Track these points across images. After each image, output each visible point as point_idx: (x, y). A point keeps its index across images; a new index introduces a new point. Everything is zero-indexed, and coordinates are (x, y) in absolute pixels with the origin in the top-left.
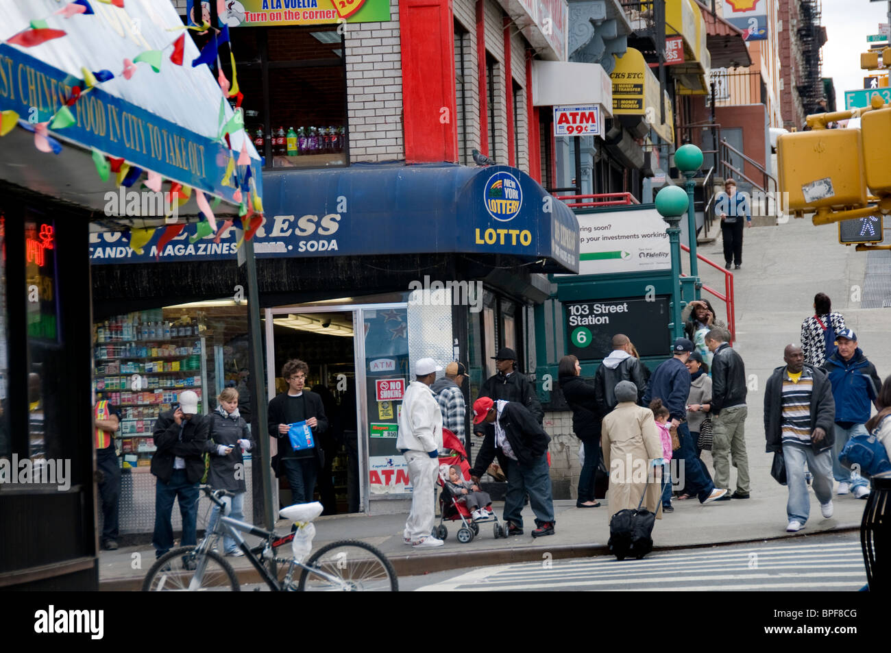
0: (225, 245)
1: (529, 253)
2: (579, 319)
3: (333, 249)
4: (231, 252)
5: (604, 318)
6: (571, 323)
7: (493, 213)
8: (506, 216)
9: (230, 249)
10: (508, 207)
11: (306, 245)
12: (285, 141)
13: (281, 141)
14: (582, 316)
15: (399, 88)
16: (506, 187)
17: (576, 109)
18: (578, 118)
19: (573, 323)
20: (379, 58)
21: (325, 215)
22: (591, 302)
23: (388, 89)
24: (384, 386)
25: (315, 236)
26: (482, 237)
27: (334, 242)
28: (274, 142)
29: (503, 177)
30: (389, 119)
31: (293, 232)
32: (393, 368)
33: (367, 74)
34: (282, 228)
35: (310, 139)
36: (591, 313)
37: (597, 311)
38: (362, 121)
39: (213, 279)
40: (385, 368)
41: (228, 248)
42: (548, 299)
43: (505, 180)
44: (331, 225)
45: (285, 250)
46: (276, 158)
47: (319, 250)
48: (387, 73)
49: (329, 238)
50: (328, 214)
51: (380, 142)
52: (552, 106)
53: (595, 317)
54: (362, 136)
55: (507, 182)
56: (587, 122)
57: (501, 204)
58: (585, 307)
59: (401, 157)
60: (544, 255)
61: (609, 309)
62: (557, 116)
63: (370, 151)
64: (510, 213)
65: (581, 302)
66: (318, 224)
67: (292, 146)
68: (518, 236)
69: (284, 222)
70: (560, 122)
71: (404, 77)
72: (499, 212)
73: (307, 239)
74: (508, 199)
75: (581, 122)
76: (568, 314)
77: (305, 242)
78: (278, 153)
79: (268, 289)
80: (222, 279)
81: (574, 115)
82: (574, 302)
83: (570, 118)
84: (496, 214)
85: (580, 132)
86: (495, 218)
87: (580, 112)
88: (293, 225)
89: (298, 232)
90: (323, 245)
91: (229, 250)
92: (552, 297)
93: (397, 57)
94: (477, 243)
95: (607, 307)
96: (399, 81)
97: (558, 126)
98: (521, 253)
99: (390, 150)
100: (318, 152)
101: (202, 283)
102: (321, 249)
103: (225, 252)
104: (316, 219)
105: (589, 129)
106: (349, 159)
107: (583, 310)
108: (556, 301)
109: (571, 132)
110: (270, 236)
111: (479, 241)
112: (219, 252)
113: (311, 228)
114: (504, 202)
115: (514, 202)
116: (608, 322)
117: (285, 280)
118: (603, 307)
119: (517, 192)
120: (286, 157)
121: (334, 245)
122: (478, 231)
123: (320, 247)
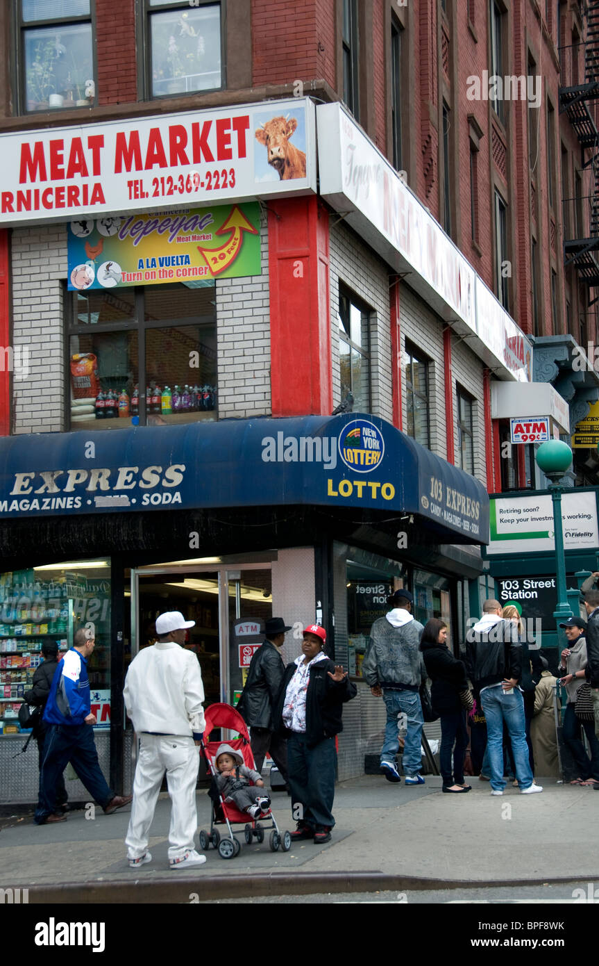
0: (70, 499)
1: (392, 508)
2: (510, 593)
3: (177, 502)
4: (75, 506)
5: (533, 593)
6: (502, 598)
7: (348, 462)
8: (365, 467)
9: (74, 503)
10: (368, 458)
11: (149, 498)
12: (160, 400)
13: (155, 400)
14: (513, 591)
15: (268, 342)
16: (365, 436)
17: (530, 421)
18: (531, 428)
19: (505, 597)
20: (249, 312)
21: (170, 466)
22: (521, 578)
23: (257, 343)
24: (246, 651)
25: (159, 489)
26: (335, 488)
27: (178, 494)
28: (148, 401)
29: (361, 425)
30: (258, 374)
31: (137, 484)
32: (258, 632)
33: (237, 329)
34: (126, 481)
35: (183, 397)
36: (521, 588)
37: (527, 586)
38: (231, 376)
39: (71, 537)
40: (250, 633)
41: (72, 503)
42: (481, 575)
43: (364, 428)
44: (175, 476)
45: (128, 504)
46: (150, 417)
47: (163, 503)
48: (257, 328)
49: (172, 491)
50: (173, 464)
51: (249, 397)
52: (509, 419)
53: (525, 592)
54: (231, 391)
55: (366, 431)
56: (539, 431)
57: (359, 454)
58: (515, 583)
59: (269, 412)
60: (412, 511)
61: (538, 584)
62: (513, 426)
63: (238, 406)
64: (369, 464)
65: (511, 578)
66: (162, 476)
67: (166, 405)
68: (379, 490)
69: (128, 474)
70: (516, 432)
71: (272, 331)
72: (356, 463)
73: (151, 491)
74: (368, 449)
75: (534, 431)
76: (500, 588)
77: (148, 495)
78: (153, 413)
79: (126, 548)
80: (79, 537)
81: (528, 426)
82: (505, 578)
83: (525, 428)
84: (353, 465)
85: (533, 440)
86: (352, 469)
87: (532, 423)
88: (137, 477)
89: (142, 485)
90: (167, 498)
91: (73, 505)
92: (485, 573)
93: (267, 311)
94: (329, 494)
95: (536, 583)
96: (268, 335)
97: (514, 435)
98: (383, 507)
99: (258, 405)
100: (191, 410)
101: (60, 541)
102: (164, 502)
103: (69, 507)
104: (160, 470)
105: (541, 437)
106: (218, 415)
107: (513, 585)
108: (489, 576)
109: (525, 440)
110: (114, 489)
111: (331, 493)
112: (63, 507)
113: (155, 480)
114: (362, 452)
115: (374, 452)
116: (536, 597)
117: (141, 538)
118: (532, 582)
119: (378, 443)
120: (160, 415)
121: (178, 497)
122: (330, 482)
123: (164, 499)
